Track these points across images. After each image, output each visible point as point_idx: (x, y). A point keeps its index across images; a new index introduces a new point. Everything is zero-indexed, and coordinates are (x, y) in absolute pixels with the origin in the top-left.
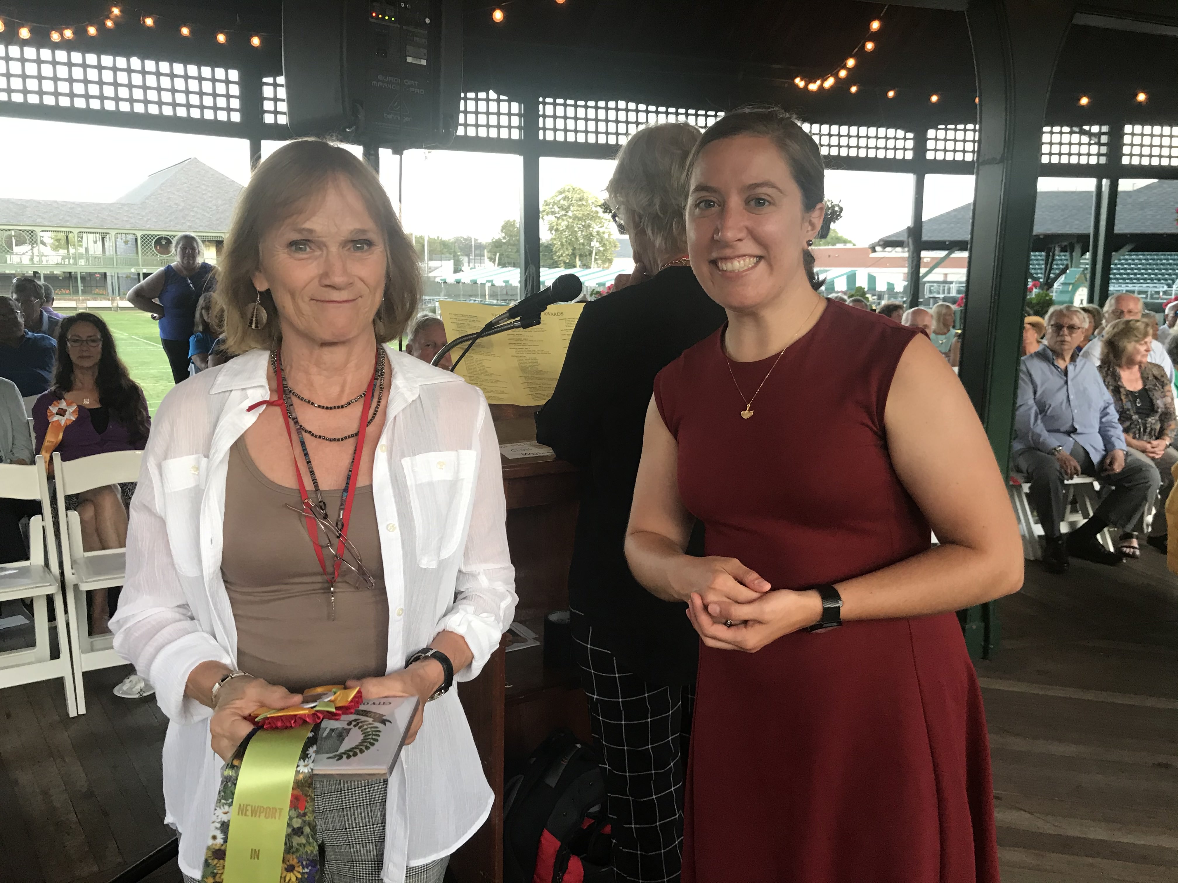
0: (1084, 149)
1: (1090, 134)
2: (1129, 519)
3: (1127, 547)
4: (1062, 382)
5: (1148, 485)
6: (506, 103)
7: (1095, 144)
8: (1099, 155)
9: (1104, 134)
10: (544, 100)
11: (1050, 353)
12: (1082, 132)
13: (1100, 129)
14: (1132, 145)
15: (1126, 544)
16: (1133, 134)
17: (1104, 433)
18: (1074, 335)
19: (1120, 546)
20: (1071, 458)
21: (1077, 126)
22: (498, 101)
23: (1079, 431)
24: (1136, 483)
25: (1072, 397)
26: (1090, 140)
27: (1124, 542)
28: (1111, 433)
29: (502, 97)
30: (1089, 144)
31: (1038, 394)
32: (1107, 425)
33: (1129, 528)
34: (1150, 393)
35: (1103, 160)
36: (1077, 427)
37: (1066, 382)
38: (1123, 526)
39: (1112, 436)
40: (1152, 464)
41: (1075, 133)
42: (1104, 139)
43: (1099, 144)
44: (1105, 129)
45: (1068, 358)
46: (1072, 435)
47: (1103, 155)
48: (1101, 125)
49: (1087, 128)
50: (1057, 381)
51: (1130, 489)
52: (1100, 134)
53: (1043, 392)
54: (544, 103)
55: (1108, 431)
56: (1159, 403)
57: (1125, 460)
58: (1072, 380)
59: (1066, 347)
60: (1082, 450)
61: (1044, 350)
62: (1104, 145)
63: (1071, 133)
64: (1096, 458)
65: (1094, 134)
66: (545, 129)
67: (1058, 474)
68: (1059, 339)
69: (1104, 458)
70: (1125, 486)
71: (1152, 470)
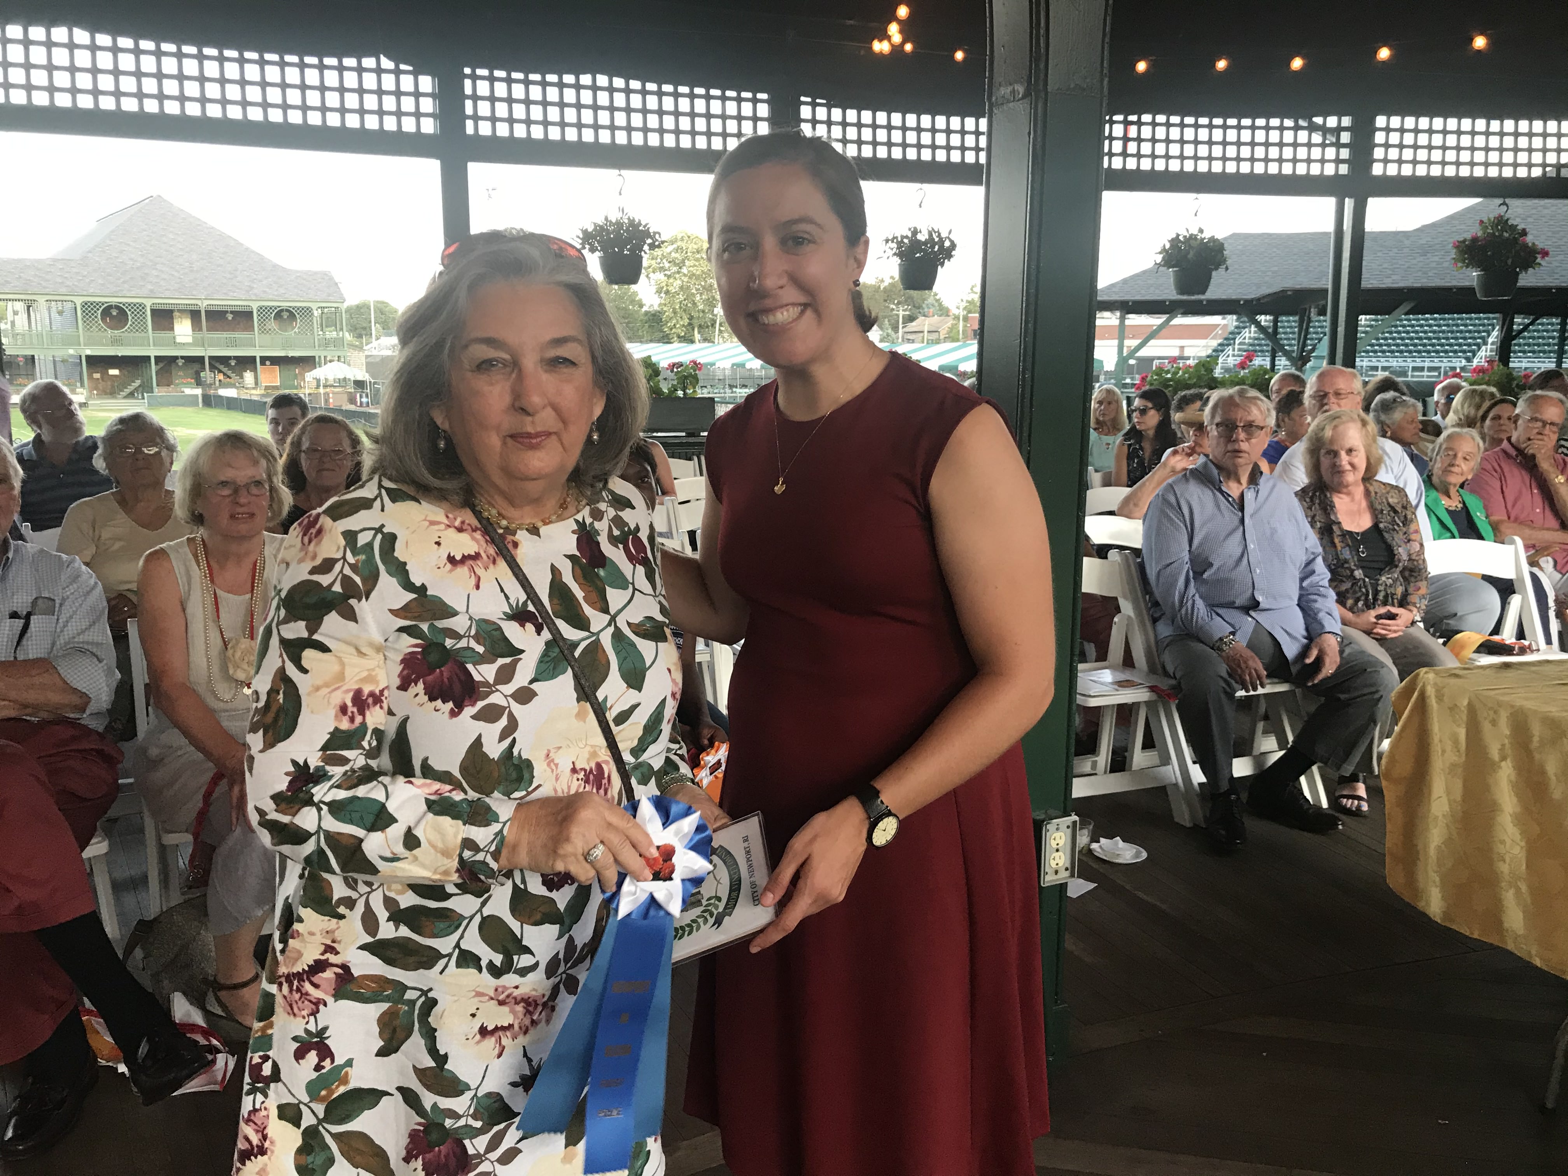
0: (1316, 153)
1: (1324, 130)
2: (1348, 754)
3: (1348, 797)
4: (1236, 521)
5: (1377, 696)
6: (411, 78)
7: (1332, 145)
8: (1338, 161)
9: (1345, 129)
10: (474, 71)
11: (1215, 471)
12: (1312, 128)
13: (1339, 121)
14: (1387, 146)
15: (1345, 793)
16: (1388, 130)
17: (1305, 605)
18: (1253, 441)
19: (1337, 794)
20: (1249, 653)
21: (1304, 118)
22: (397, 72)
23: (1262, 606)
24: (1356, 694)
25: (1251, 546)
26: (1325, 139)
27: (1344, 789)
28: (1317, 605)
29: (403, 67)
30: (1323, 145)
31: (1196, 542)
32: (1312, 590)
33: (1348, 769)
34: (1386, 535)
35: (1344, 169)
36: (1260, 598)
37: (1242, 521)
38: (1339, 768)
39: (1320, 610)
40: (1385, 658)
41: (1303, 128)
42: (1345, 137)
43: (1338, 145)
44: (1346, 121)
45: (1244, 479)
46: (1252, 613)
47: (1343, 161)
48: (1340, 115)
49: (1318, 120)
50: (1230, 517)
51: (1347, 704)
52: (1339, 130)
53: (1205, 539)
54: (474, 78)
55: (1315, 601)
56: (1402, 552)
57: (1341, 652)
58: (1252, 516)
59: (1240, 461)
60: (1268, 639)
61: (1205, 465)
62: (1344, 146)
63: (1297, 128)
64: (1291, 650)
65: (1332, 131)
66: (476, 118)
67: (1224, 685)
68: (1230, 447)
69: (1304, 652)
70: (1339, 699)
71: (1383, 671)
